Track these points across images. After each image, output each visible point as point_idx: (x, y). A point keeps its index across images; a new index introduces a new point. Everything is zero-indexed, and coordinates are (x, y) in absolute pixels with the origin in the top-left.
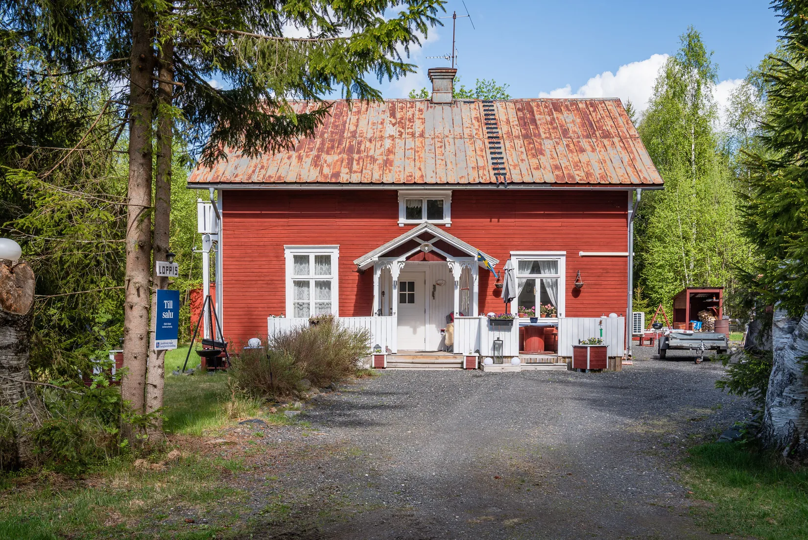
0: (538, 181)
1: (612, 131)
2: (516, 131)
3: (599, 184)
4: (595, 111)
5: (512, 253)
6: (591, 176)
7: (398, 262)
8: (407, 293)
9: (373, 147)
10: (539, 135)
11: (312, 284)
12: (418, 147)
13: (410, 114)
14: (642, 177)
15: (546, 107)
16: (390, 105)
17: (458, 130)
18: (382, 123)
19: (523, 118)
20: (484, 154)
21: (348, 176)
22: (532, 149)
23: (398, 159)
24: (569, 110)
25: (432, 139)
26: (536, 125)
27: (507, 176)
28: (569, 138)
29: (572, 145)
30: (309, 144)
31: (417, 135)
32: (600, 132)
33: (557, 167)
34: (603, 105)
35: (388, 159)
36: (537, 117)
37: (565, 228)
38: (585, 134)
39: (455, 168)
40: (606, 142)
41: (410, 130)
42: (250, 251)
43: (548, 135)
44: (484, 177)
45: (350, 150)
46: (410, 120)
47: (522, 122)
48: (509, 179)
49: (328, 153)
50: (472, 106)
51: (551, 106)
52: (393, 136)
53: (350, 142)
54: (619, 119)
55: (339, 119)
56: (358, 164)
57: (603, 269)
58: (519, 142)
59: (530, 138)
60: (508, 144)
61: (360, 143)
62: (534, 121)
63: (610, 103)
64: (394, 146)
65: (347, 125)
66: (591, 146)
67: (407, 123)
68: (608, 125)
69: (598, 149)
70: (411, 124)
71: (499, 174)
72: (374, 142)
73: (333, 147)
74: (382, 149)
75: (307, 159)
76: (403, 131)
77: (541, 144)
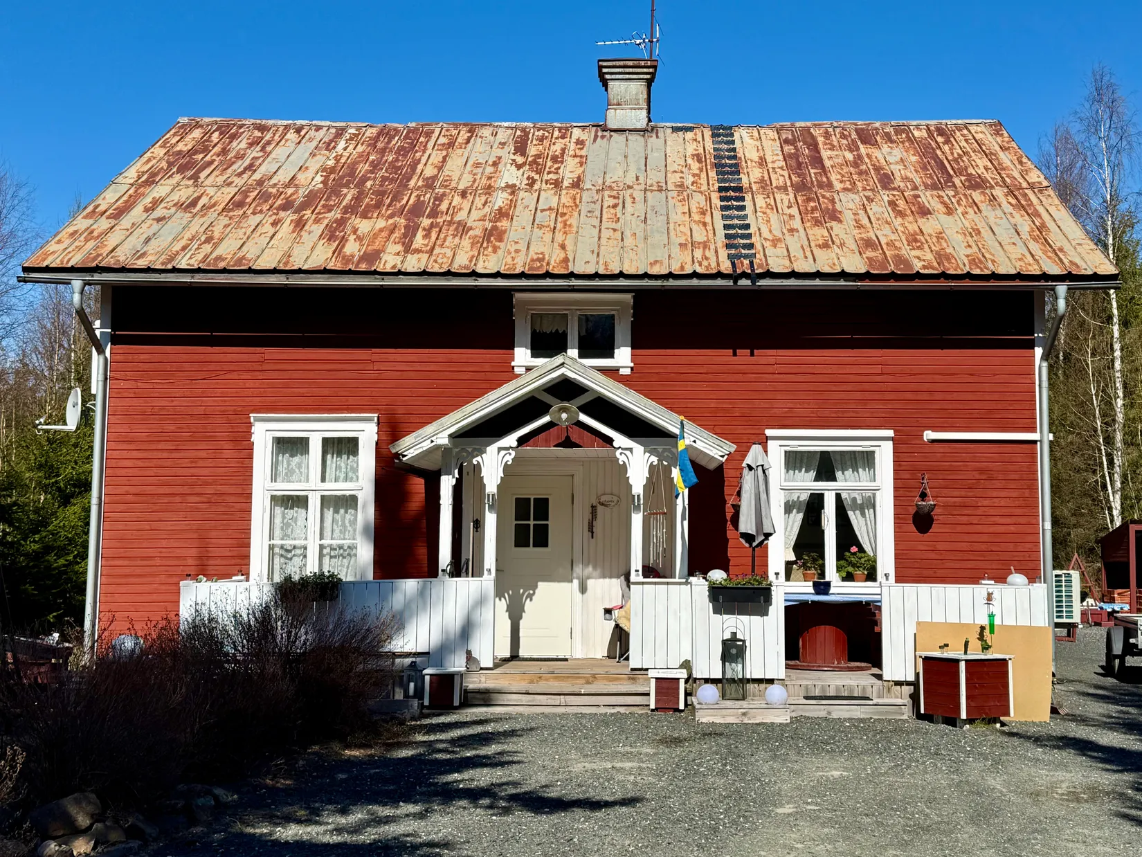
0: (827, 270)
1: (988, 176)
2: (780, 177)
3: (969, 276)
4: (947, 142)
5: (769, 432)
6: (948, 259)
7: (500, 449)
8: (532, 523)
9: (466, 205)
10: (830, 185)
11: (314, 503)
12: (564, 206)
13: (557, 148)
14: (1066, 261)
15: (843, 136)
16: (519, 133)
17: (655, 177)
18: (495, 164)
19: (796, 156)
20: (708, 219)
21: (398, 260)
22: (814, 209)
23: (517, 229)
24: (892, 142)
25: (598, 191)
26: (823, 167)
27: (756, 261)
28: (894, 189)
29: (901, 204)
30: (328, 199)
31: (566, 184)
32: (963, 178)
33: (869, 244)
34: (965, 132)
35: (495, 228)
36: (825, 154)
37: (890, 378)
38: (929, 182)
39: (641, 245)
40: (977, 196)
41: (552, 176)
42: (172, 428)
43: (848, 185)
44: (705, 263)
45: (417, 210)
46: (555, 159)
47: (793, 163)
48: (760, 266)
49: (365, 216)
50: (689, 135)
51: (854, 135)
52: (514, 185)
53: (418, 197)
54: (1002, 155)
55: (405, 156)
56: (427, 236)
57: (981, 471)
58: (784, 199)
59: (810, 189)
60: (760, 202)
61: (440, 199)
62: (817, 161)
63: (979, 129)
64: (512, 204)
65: (420, 167)
66: (944, 203)
67: (549, 164)
68: (980, 165)
69: (960, 210)
70: (556, 166)
71: (739, 256)
72: (470, 198)
73: (378, 205)
74: (487, 209)
75: (315, 227)
76: (537, 177)
77: (833, 201)
